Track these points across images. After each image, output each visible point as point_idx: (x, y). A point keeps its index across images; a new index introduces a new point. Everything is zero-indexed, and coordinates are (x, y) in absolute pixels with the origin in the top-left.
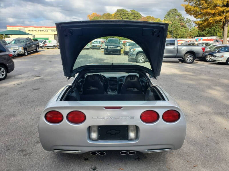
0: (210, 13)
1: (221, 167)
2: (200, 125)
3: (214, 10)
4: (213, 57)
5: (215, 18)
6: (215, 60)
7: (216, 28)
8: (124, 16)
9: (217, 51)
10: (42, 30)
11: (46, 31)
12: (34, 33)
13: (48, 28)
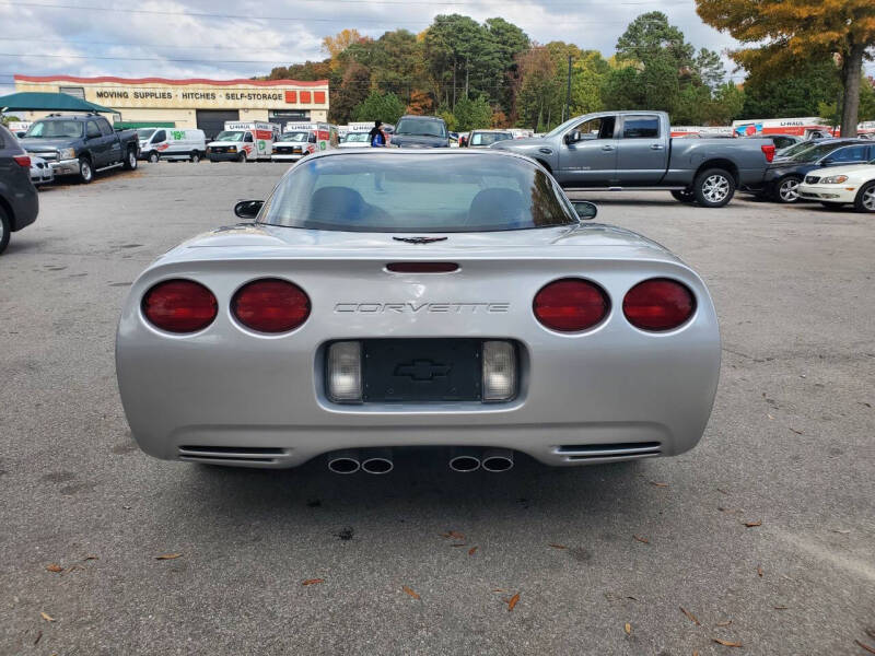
0: (794, 18)
1: (859, 528)
2: (764, 395)
3: (808, 7)
4: (807, 182)
5: (813, 38)
6: (811, 195)
7: (814, 85)
8: (463, 40)
9: (818, 163)
10: (149, 91)
11: (163, 96)
12: (118, 102)
13: (170, 86)
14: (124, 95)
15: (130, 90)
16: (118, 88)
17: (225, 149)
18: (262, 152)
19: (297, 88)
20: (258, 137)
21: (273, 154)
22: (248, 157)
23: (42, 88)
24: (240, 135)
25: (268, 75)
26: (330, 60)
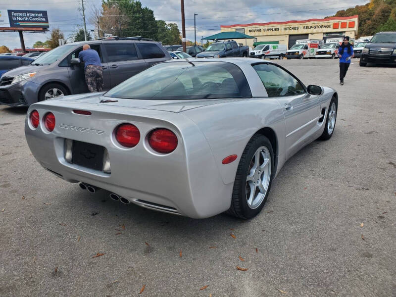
10: (270, 28)
11: (275, 29)
12: (257, 34)
13: (279, 25)
14: (260, 31)
15: (262, 28)
16: (258, 27)
17: (294, 53)
18: (312, 54)
19: (341, 21)
20: (311, 47)
21: (317, 54)
22: (304, 56)
23: (230, 30)
24: (302, 46)
25: (335, 15)
26: (369, 4)
